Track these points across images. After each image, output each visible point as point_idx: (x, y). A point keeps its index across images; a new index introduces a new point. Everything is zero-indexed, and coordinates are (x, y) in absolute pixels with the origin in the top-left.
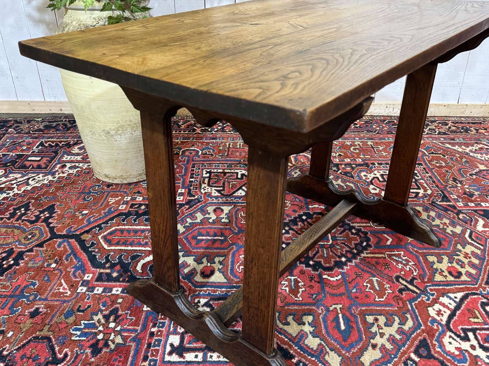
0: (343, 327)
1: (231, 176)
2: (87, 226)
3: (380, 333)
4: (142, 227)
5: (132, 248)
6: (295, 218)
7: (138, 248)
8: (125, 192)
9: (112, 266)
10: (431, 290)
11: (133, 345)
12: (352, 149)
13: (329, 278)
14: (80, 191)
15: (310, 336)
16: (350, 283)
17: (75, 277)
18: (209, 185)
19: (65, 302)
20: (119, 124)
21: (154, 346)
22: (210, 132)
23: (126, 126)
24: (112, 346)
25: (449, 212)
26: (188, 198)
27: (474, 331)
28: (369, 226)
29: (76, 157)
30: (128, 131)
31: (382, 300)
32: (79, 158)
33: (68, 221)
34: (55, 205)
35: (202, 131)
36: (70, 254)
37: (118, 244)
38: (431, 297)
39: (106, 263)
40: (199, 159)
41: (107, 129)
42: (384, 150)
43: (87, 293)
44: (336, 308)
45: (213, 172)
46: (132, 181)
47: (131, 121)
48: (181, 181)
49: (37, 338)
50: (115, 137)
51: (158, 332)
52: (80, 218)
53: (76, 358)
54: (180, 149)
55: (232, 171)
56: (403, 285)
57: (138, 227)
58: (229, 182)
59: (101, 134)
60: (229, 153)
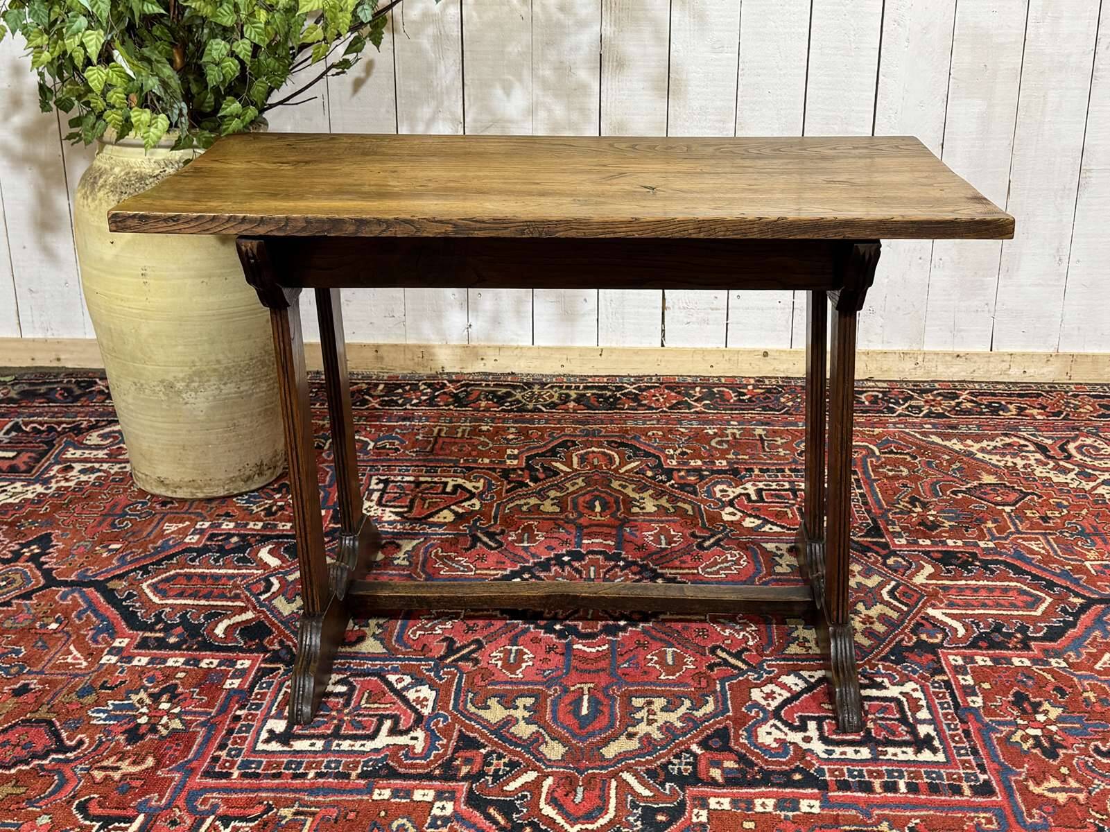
0: (584, 711)
2: (118, 568)
3: (648, 720)
4: (230, 572)
5: (207, 603)
6: (548, 560)
7: (219, 603)
8: (200, 515)
9: (168, 629)
10: (769, 666)
11: (202, 732)
12: (713, 443)
13: (585, 649)
14: (103, 513)
15: (522, 723)
16: (622, 655)
17: (96, 642)
18: (379, 503)
19: (76, 676)
20: (194, 369)
21: (239, 733)
22: (401, 405)
23: (208, 373)
24: (164, 732)
25: (869, 554)
26: (331, 525)
27: (821, 719)
28: (693, 574)
29: (95, 452)
30: (211, 383)
31: (671, 677)
32: (101, 454)
33: (79, 561)
34: (51, 534)
35: (383, 403)
36: (86, 610)
37: (181, 595)
38: (765, 676)
39: (157, 623)
40: (365, 458)
41: (170, 377)
42: (785, 446)
43: (119, 664)
44: (582, 688)
45: (393, 481)
46: (215, 495)
47: (218, 362)
49: (29, 721)
50: (184, 395)
51: (247, 716)
52: (105, 555)
53: (98, 746)
54: (327, 439)
55: (436, 479)
56: (720, 658)
57: (222, 571)
58: (424, 500)
59: (157, 389)
60: (437, 447)
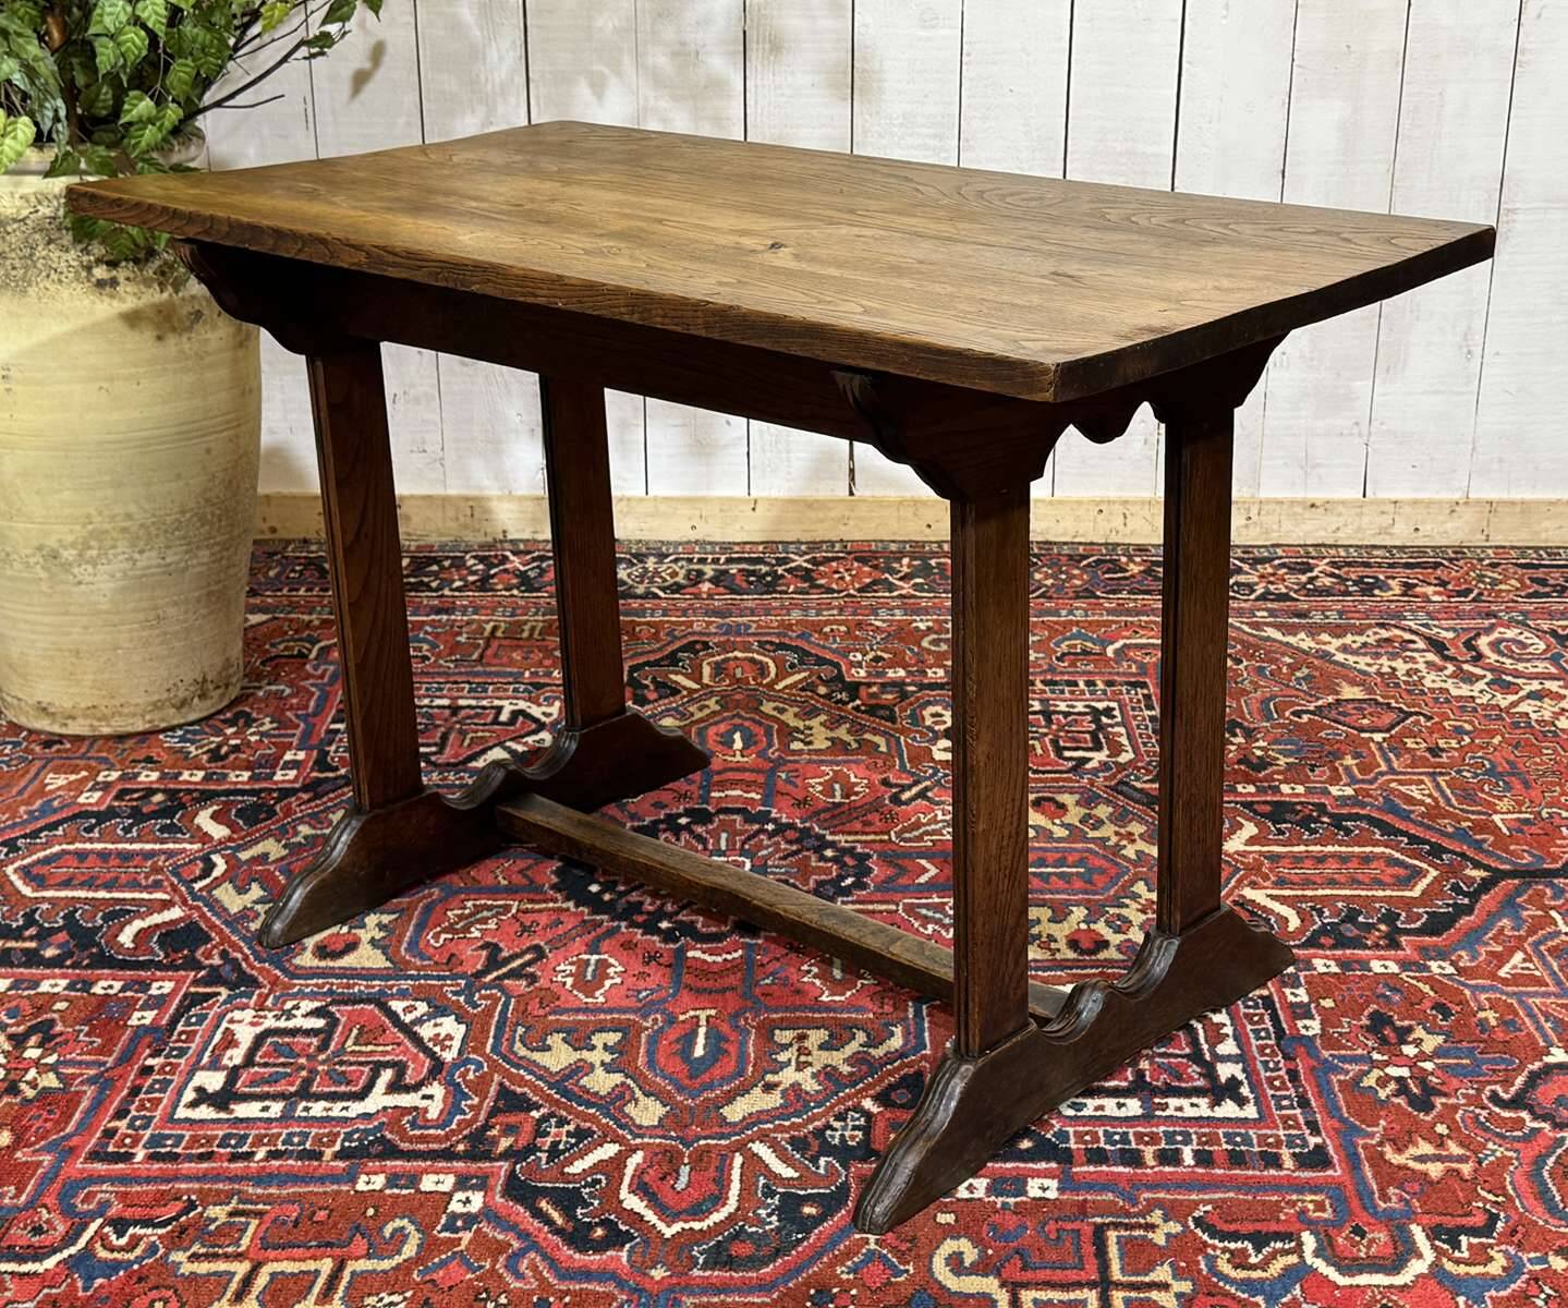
0: (699, 1051)
1: (477, 715)
3: (798, 1062)
4: (148, 847)
5: (108, 896)
6: (656, 822)
7: (128, 895)
8: (105, 760)
9: (44, 936)
11: (90, 1091)
12: (925, 643)
13: (706, 956)
15: (600, 1070)
16: (762, 965)
21: (149, 1092)
24: (30, 1093)
26: (314, 774)
28: (882, 841)
31: (838, 998)
37: (67, 883)
39: (26, 927)
41: (52, 542)
42: (1038, 647)
44: (697, 1016)
45: (416, 706)
46: (130, 729)
48: (298, 732)
51: (163, 1066)
54: (314, 642)
55: (484, 703)
57: (136, 846)
58: (463, 733)
59: (32, 560)
60: (488, 652)
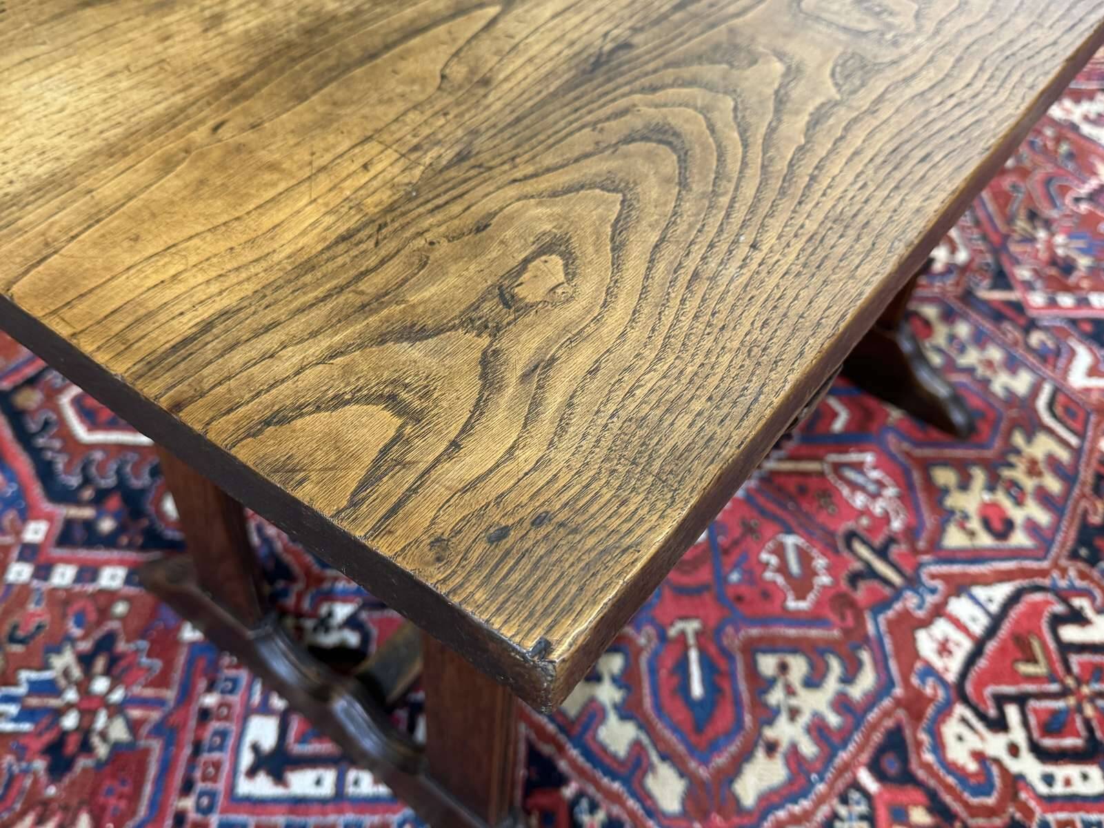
0: (696, 689)
3: (788, 707)
9: (100, 498)
10: (930, 576)
15: (613, 718)
16: (726, 551)
21: (211, 750)
24: (102, 750)
25: (1003, 327)
27: (1021, 700)
31: (801, 605)
38: (929, 598)
43: (34, 583)
44: (683, 631)
51: (220, 707)
